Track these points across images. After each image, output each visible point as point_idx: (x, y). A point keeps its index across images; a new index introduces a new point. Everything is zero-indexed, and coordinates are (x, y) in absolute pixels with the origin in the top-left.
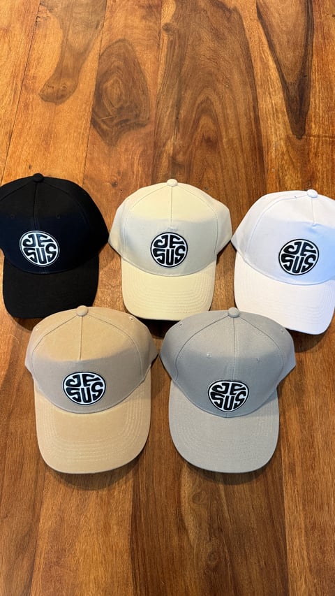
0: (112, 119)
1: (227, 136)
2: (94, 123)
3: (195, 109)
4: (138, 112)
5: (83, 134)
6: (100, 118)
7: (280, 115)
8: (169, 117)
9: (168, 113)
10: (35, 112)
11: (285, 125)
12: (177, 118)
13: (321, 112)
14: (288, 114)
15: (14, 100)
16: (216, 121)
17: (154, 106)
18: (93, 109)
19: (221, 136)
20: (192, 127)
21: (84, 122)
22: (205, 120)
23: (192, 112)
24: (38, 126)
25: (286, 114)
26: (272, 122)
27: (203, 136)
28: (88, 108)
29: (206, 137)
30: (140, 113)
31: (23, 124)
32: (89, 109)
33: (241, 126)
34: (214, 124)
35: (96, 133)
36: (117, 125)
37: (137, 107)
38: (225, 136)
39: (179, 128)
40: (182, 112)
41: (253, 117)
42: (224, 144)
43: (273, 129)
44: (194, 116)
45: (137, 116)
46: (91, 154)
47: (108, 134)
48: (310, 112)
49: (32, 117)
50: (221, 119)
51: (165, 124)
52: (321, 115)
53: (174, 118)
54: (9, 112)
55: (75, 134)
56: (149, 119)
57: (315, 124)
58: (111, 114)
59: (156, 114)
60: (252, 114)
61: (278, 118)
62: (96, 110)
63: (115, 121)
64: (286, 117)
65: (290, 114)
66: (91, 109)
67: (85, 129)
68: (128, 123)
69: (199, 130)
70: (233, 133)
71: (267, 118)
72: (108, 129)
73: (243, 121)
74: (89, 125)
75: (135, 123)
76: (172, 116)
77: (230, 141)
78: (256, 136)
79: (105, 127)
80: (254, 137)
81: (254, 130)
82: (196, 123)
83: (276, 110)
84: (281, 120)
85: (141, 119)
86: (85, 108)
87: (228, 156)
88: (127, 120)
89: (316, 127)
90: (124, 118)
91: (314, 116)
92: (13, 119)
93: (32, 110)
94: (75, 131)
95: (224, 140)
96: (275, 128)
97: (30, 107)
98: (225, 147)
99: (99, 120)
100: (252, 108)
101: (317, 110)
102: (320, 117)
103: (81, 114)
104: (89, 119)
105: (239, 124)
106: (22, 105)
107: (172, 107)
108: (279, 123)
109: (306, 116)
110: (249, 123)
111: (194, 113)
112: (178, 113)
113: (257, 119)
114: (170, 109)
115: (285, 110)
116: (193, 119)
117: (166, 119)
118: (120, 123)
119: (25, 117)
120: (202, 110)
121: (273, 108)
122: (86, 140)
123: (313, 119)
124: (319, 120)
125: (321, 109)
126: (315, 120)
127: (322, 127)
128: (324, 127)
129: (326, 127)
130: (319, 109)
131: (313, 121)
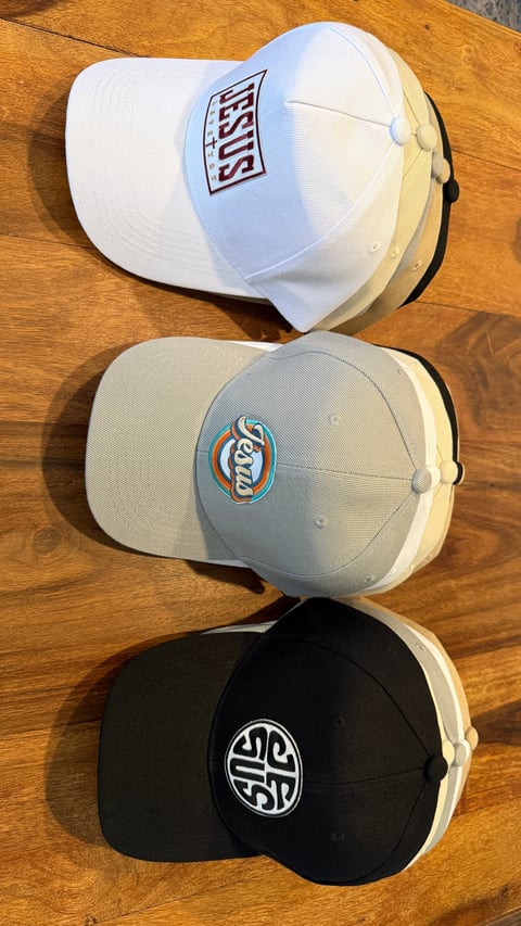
0: (487, 355)
1: (463, 588)
2: (480, 318)
3: (510, 520)
4: (502, 406)
5: (458, 296)
6: (490, 329)
7: (502, 691)
8: (495, 468)
9: (501, 466)
10: (497, 200)
11: (485, 703)
12: (492, 486)
13: (511, 770)
14: (505, 706)
15: (516, 160)
16: (489, 563)
17: (514, 439)
18: (506, 316)
19: (460, 575)
20: (476, 517)
21: (481, 299)
22: (489, 540)
23: (505, 515)
24: (471, 205)
25: (507, 702)
26: (490, 677)
27: (459, 539)
28: (507, 306)
29: (457, 545)
30: (501, 411)
31: (473, 175)
32: (507, 309)
33: (481, 614)
34: (484, 559)
35: (461, 321)
36: (477, 364)
37: (511, 404)
38: (460, 583)
39: (472, 489)
40: (505, 494)
41: (498, 636)
42: (445, 583)
43: (477, 679)
44: (498, 518)
45: (495, 405)
46: (419, 310)
47: (459, 346)
48: (510, 748)
49: (489, 194)
50: (492, 573)
51: (480, 461)
52: (505, 771)
53: (492, 479)
54: (496, 148)
55: (457, 280)
56: (490, 429)
57: (488, 762)
58: (498, 353)
59: (499, 443)
60: (504, 635)
61: (498, 687)
62: (504, 323)
63: (483, 361)
64: (498, 704)
65: (505, 710)
66: (505, 312)
67: (468, 300)
68: (481, 388)
69: (470, 531)
70: (466, 599)
71: (497, 665)
72: (469, 348)
73: (491, 619)
74: (476, 307)
75: (481, 401)
76: (495, 475)
77: (451, 595)
78: (462, 646)
79: (472, 340)
80: (459, 642)
81: (475, 642)
82: (486, 525)
83: (513, 682)
84: (494, 693)
85: (489, 412)
86: (506, 302)
87: (422, 592)
88: (486, 385)
89: (482, 764)
90: (491, 379)
91: (502, 759)
92: (483, 156)
93: (500, 196)
94: (463, 278)
95: (453, 583)
96: (480, 682)
97: (506, 192)
98: (439, 585)
99: (484, 328)
100: (515, 633)
101: (514, 763)
102: (500, 769)
103: (496, 293)
104: (488, 309)
105: (484, 610)
106: (511, 176)
107: (513, 474)
108: (489, 690)
109: (502, 742)
110: (486, 631)
111: (504, 519)
112: (502, 487)
113: (494, 645)
114: (508, 469)
115: (513, 700)
116: (491, 517)
117: (490, 463)
118: (481, 372)
119: (487, 180)
120: (508, 535)
121: (516, 675)
122: (447, 300)
123: (496, 757)
124: (495, 770)
125: (517, 769)
126: (495, 760)
127: (482, 778)
128: (483, 780)
129: (482, 786)
130: (516, 766)
131: (494, 758)
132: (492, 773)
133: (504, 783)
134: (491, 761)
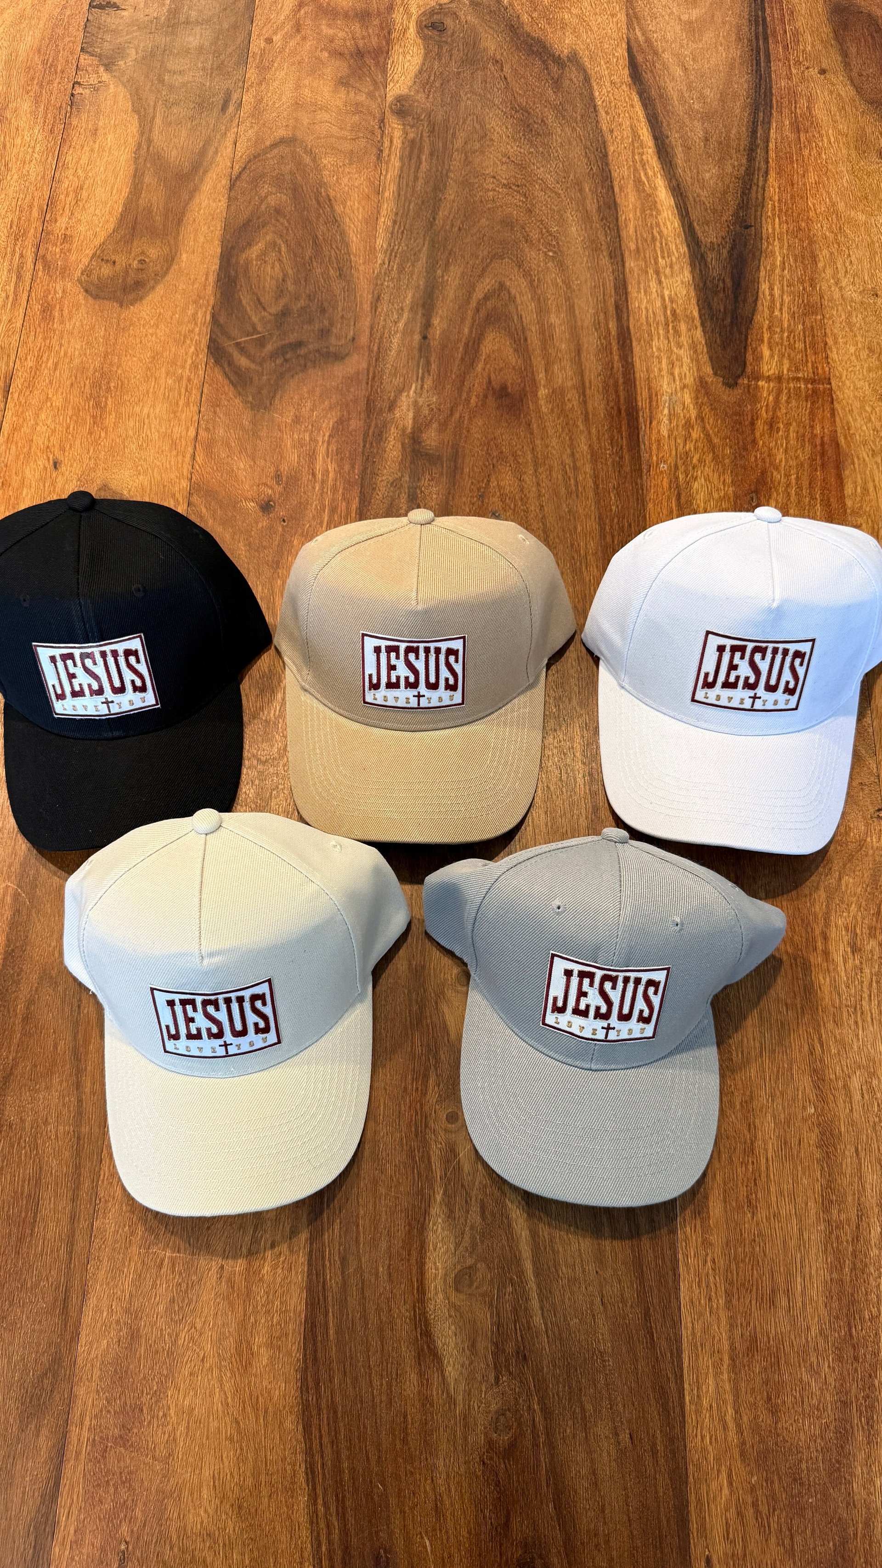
0: (261, 343)
1: (549, 380)
2: (216, 351)
3: (470, 315)
4: (326, 323)
5: (189, 380)
6: (230, 338)
7: (683, 327)
8: (404, 333)
9: (401, 325)
10: (68, 326)
11: (696, 351)
12: (425, 338)
13: (786, 316)
14: (703, 324)
15: (15, 299)
16: (521, 344)
17: (367, 307)
18: (213, 316)
19: (534, 380)
20: (462, 359)
21: (192, 349)
22: (494, 343)
23: (463, 320)
24: (77, 361)
25: (698, 322)
26: (663, 343)
27: (490, 382)
28: (200, 315)
29: (496, 385)
30: (331, 324)
31: (39, 357)
32: (204, 316)
33: (584, 355)
34: (516, 350)
35: (221, 377)
36: (273, 356)
37: (323, 311)
38: (543, 382)
39: (428, 363)
40: (436, 321)
41: (614, 332)
42: (542, 402)
43: (664, 362)
44: (466, 331)
45: (324, 333)
46: (207, 430)
47: (251, 379)
48: (758, 318)
49: (62, 337)
50: (534, 340)
51: (393, 353)
52: (786, 325)
53: (417, 337)
55: (170, 381)
56: (354, 339)
57: (770, 348)
58: (259, 328)
59: (372, 328)
60: (612, 325)
61: (677, 333)
62: (222, 319)
63: (269, 347)
64: (699, 333)
65: (708, 324)
66: (208, 317)
67: (195, 366)
68: (302, 351)
69: (479, 367)
70: (564, 375)
71: (650, 335)
72: (253, 366)
73: (591, 342)
74: (203, 357)
75: (318, 351)
76: (412, 333)
77: (558, 394)
78: (621, 381)
79: (243, 362)
80: (617, 382)
81: (617, 365)
82: (473, 346)
83: (674, 313)
84: (684, 339)
85: (333, 341)
86: (195, 315)
87: (551, 432)
88: (300, 344)
89: (772, 356)
90: (292, 338)
91: (769, 328)
92: (14, 344)
93: (62, 322)
94: (167, 374)
95: (543, 392)
96: (669, 358)
97: (56, 314)
98: (544, 409)
99: (229, 345)
100: (612, 309)
101: (777, 313)
102: (782, 331)
103: (185, 329)
104: (205, 342)
105: (579, 352)
106: (37, 307)
107: (411, 309)
108: (680, 346)
109: (748, 328)
110: (605, 349)
111: (468, 323)
112: (427, 325)
113: (624, 338)
114: (405, 315)
115: (696, 314)
116: (464, 341)
117: (396, 341)
118: (282, 351)
119: (45, 339)
120: (488, 316)
121: (665, 308)
122: (195, 394)
123: (766, 336)
124: (782, 338)
125: (785, 309)
126: (770, 338)
127: (789, 356)
128: (793, 354)
129: (799, 356)
130: (781, 309)
131: (766, 340)
132: (786, 343)
133: (800, 327)
134: (769, 343)
